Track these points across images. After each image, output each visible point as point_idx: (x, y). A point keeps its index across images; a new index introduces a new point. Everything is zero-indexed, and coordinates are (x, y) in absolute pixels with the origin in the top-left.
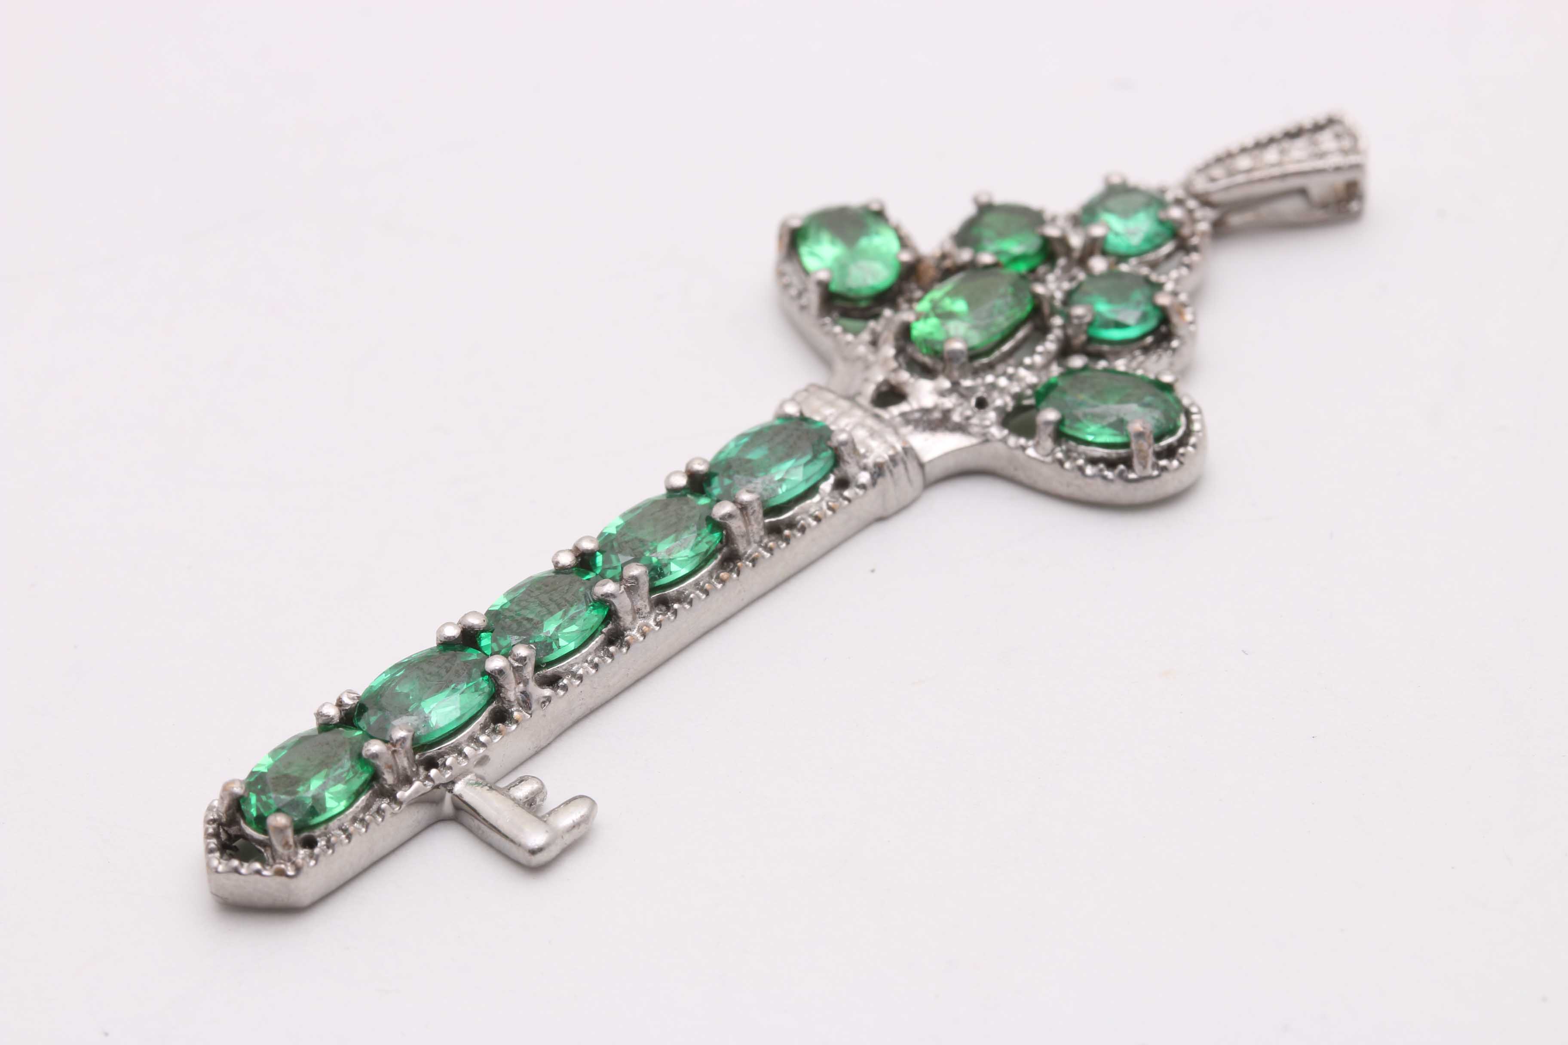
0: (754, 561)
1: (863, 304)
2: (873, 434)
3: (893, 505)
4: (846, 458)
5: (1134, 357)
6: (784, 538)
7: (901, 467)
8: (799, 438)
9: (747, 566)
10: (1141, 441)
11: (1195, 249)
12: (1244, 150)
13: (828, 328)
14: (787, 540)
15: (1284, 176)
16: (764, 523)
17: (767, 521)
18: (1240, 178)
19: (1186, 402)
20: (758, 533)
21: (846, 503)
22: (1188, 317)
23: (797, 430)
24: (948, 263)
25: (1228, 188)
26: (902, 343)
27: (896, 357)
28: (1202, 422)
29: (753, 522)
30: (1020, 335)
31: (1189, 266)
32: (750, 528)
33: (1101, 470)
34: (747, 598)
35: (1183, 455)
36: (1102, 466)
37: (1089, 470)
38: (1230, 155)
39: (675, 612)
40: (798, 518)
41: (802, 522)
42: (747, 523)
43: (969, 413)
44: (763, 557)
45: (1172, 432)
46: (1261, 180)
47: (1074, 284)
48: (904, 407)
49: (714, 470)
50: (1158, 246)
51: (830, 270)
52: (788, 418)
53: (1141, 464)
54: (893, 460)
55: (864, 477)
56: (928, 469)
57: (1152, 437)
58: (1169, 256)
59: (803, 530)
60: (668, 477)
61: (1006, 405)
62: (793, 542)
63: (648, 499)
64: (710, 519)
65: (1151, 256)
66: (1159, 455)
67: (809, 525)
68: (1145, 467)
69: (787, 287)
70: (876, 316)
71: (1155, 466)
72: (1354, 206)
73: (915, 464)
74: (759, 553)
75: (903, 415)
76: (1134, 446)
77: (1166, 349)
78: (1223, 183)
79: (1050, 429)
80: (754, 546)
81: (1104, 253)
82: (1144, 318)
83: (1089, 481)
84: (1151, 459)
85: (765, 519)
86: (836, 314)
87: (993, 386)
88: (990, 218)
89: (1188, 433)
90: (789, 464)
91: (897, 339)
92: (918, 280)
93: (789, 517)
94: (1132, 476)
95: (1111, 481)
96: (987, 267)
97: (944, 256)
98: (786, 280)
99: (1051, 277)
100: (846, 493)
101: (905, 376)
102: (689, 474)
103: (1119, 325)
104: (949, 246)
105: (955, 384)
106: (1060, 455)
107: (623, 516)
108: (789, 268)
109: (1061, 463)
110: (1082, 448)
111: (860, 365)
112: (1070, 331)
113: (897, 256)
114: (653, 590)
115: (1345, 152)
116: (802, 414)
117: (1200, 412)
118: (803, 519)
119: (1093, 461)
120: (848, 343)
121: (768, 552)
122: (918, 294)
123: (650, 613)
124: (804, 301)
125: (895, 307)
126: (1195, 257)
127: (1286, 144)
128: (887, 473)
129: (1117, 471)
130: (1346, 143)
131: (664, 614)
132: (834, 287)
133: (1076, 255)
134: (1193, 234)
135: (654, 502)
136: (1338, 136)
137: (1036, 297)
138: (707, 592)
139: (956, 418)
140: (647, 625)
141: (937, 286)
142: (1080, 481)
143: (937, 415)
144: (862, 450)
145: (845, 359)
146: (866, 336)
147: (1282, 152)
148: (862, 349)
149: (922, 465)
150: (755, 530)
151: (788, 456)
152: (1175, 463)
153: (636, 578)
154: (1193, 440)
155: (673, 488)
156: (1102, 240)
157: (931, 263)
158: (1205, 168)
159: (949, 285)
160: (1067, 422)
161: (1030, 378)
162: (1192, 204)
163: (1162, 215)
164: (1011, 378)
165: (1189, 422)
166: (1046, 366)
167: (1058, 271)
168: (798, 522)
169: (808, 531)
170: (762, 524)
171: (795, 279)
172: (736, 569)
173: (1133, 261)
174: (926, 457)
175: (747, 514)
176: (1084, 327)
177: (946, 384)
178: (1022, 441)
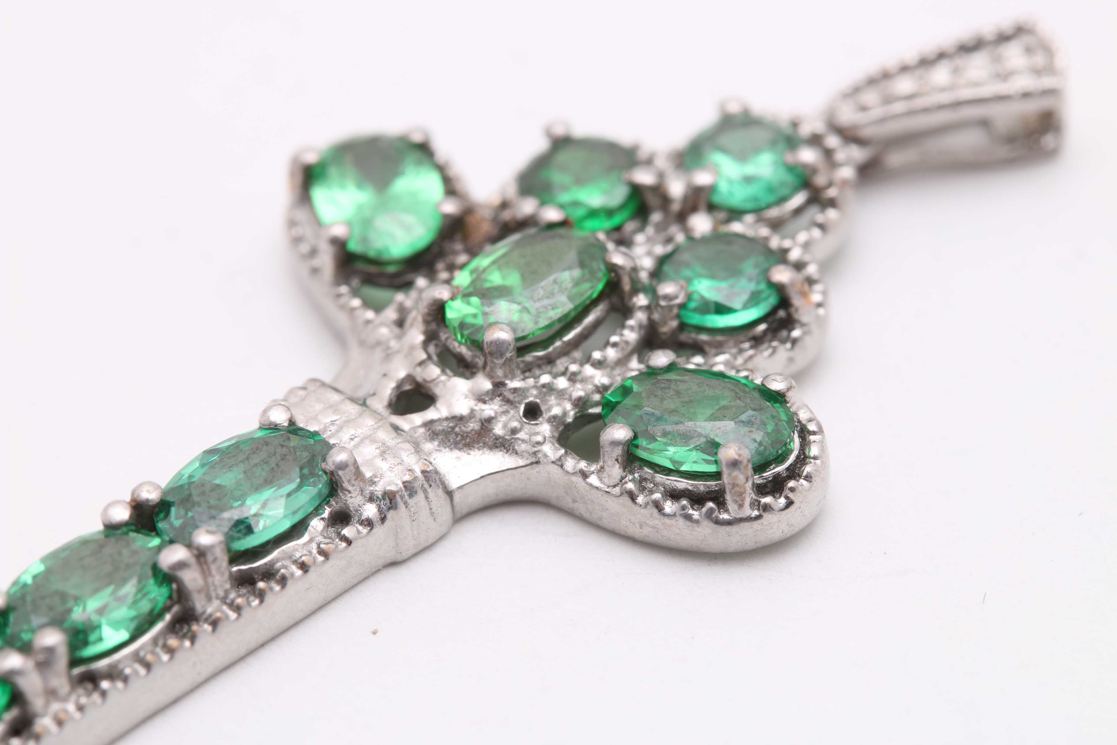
0: (215, 624)
1: (391, 269)
2: (384, 452)
3: (408, 547)
4: (346, 485)
5: (741, 351)
6: (257, 592)
7: (420, 496)
8: (283, 458)
9: (205, 631)
10: (736, 473)
11: (832, 203)
12: (905, 69)
13: (343, 300)
14: (261, 595)
15: (957, 104)
16: (231, 573)
17: (235, 569)
18: (899, 107)
19: (803, 416)
20: (221, 586)
21: (344, 544)
22: (816, 297)
23: (282, 446)
24: (506, 215)
25: (883, 120)
26: (434, 326)
27: (425, 344)
28: (822, 444)
29: (214, 571)
30: (590, 319)
31: (822, 227)
32: (210, 580)
33: (683, 508)
34: (206, 671)
35: (792, 490)
36: (684, 502)
37: (669, 507)
38: (886, 76)
39: (104, 694)
40: (279, 565)
41: (283, 571)
42: (206, 573)
43: (515, 424)
44: (227, 617)
45: (780, 459)
46: (926, 110)
47: (669, 248)
48: (431, 414)
49: (170, 498)
50: (783, 200)
51: (349, 224)
52: (274, 427)
53: (736, 502)
54: (409, 487)
55: (370, 511)
56: (457, 497)
57: (750, 466)
58: (798, 211)
59: (283, 581)
60: (106, 509)
61: (565, 414)
62: (269, 598)
63: (80, 537)
64: (155, 569)
65: (774, 213)
66: (761, 490)
67: (292, 575)
68: (741, 506)
69: (297, 240)
70: (407, 286)
71: (755, 504)
72: (1048, 140)
73: (440, 492)
74: (223, 612)
75: (428, 424)
76: (726, 479)
77: (783, 342)
78: (877, 112)
79: (618, 451)
80: (216, 603)
81: (711, 208)
82: (754, 299)
83: (667, 521)
84: (750, 495)
85: (232, 568)
86: (355, 282)
87: (549, 389)
88: (564, 157)
89: (803, 459)
90: (267, 493)
91: (426, 322)
92: (465, 238)
93: (266, 564)
94: (725, 516)
95: (697, 522)
96: (552, 226)
97: (504, 205)
98: (297, 231)
99: (640, 238)
100: (347, 531)
101: (434, 371)
102: (134, 504)
103: (721, 309)
104: (511, 191)
105: (498, 385)
106: (630, 486)
107: (44, 560)
108: (301, 215)
109: (632, 497)
110: (660, 478)
111: (378, 354)
112: (656, 316)
113: (438, 206)
114: (74, 662)
115: (1038, 72)
116: (292, 422)
117: (820, 431)
118: (285, 567)
119: (675, 495)
120: (368, 322)
121: (234, 611)
122: (462, 258)
123: (70, 694)
124: (316, 262)
125: (432, 275)
126: (832, 214)
127: (960, 61)
128: (401, 505)
129: (704, 510)
130: (1039, 60)
131: (89, 694)
132: (353, 246)
133: (676, 207)
134: (830, 185)
135: (84, 542)
136: (1029, 50)
137: (612, 268)
138: (148, 666)
139: (498, 430)
140: (66, 711)
141: (488, 248)
142: (655, 520)
143: (473, 426)
144: (368, 474)
145: (362, 343)
146: (391, 314)
147: (956, 71)
148: (384, 331)
149: (450, 494)
150: (217, 583)
151: (268, 482)
152: (782, 501)
153: (50, 650)
154: (808, 469)
155: (111, 523)
156: (711, 189)
157: (486, 214)
158: (856, 91)
159: (501, 248)
160: (642, 442)
161: (600, 378)
162: (832, 141)
163: (790, 158)
164: (573, 378)
165: (805, 444)
166: (622, 362)
167: (650, 230)
168: (278, 571)
169: (289, 583)
170: (227, 575)
171: (306, 230)
172: (190, 634)
173: (749, 218)
174: (454, 483)
175: (206, 562)
176: (675, 311)
177: (486, 385)
178: (583, 465)
